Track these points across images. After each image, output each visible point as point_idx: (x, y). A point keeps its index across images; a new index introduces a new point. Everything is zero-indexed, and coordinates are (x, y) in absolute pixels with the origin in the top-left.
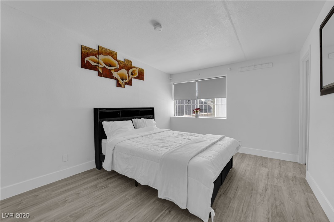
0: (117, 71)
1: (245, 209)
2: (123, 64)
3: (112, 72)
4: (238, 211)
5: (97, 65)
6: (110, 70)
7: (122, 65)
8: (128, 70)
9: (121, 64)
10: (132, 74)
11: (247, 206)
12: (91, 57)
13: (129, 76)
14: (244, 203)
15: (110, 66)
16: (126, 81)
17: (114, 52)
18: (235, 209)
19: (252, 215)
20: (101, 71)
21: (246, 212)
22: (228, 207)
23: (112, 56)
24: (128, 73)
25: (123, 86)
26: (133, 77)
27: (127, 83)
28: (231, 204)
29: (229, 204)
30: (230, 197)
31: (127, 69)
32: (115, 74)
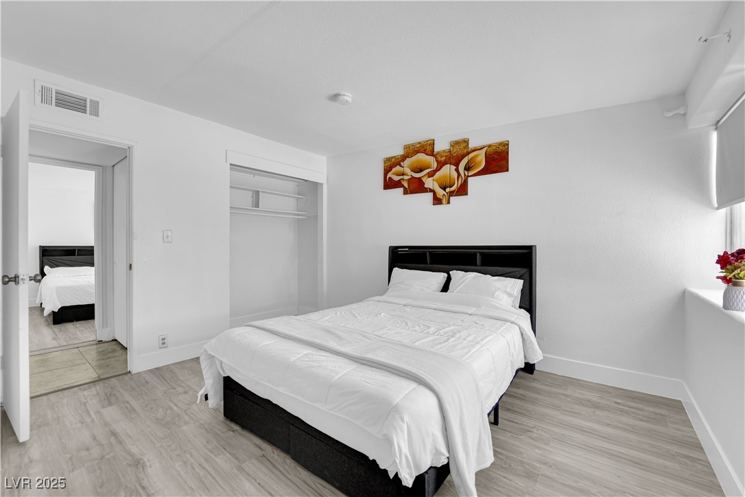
0: (432, 176)
1: (202, 473)
2: (446, 156)
3: (424, 180)
4: (206, 460)
5: (402, 177)
6: (420, 179)
7: (443, 159)
8: (457, 165)
9: (442, 157)
10: (468, 168)
11: (203, 479)
12: (394, 170)
13: (459, 175)
14: (214, 478)
15: (421, 171)
16: (453, 189)
17: (427, 141)
18: (212, 456)
19: (180, 475)
20: (406, 185)
21: (194, 469)
22: (225, 449)
23: (425, 152)
24: (457, 170)
25: (444, 201)
26: (471, 173)
27: (454, 191)
28: (228, 455)
29: (230, 454)
30: (247, 463)
31: (454, 162)
32: (429, 183)
